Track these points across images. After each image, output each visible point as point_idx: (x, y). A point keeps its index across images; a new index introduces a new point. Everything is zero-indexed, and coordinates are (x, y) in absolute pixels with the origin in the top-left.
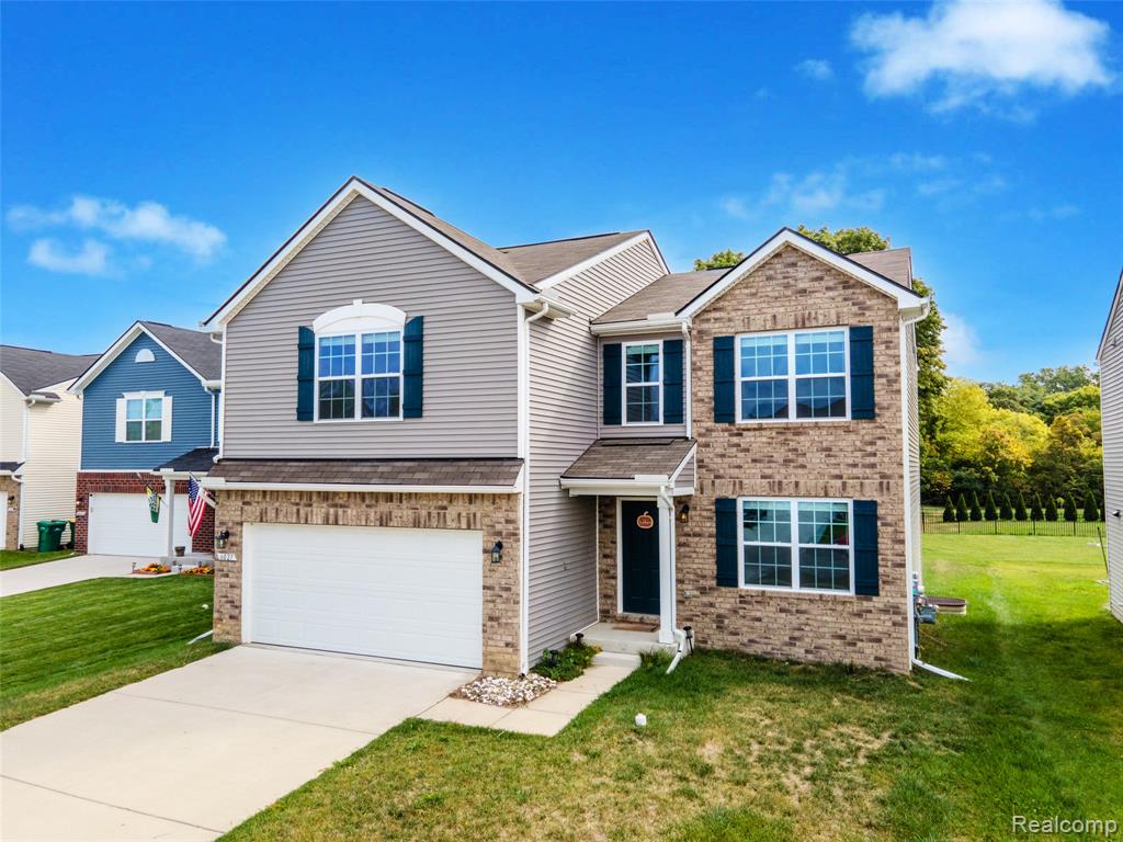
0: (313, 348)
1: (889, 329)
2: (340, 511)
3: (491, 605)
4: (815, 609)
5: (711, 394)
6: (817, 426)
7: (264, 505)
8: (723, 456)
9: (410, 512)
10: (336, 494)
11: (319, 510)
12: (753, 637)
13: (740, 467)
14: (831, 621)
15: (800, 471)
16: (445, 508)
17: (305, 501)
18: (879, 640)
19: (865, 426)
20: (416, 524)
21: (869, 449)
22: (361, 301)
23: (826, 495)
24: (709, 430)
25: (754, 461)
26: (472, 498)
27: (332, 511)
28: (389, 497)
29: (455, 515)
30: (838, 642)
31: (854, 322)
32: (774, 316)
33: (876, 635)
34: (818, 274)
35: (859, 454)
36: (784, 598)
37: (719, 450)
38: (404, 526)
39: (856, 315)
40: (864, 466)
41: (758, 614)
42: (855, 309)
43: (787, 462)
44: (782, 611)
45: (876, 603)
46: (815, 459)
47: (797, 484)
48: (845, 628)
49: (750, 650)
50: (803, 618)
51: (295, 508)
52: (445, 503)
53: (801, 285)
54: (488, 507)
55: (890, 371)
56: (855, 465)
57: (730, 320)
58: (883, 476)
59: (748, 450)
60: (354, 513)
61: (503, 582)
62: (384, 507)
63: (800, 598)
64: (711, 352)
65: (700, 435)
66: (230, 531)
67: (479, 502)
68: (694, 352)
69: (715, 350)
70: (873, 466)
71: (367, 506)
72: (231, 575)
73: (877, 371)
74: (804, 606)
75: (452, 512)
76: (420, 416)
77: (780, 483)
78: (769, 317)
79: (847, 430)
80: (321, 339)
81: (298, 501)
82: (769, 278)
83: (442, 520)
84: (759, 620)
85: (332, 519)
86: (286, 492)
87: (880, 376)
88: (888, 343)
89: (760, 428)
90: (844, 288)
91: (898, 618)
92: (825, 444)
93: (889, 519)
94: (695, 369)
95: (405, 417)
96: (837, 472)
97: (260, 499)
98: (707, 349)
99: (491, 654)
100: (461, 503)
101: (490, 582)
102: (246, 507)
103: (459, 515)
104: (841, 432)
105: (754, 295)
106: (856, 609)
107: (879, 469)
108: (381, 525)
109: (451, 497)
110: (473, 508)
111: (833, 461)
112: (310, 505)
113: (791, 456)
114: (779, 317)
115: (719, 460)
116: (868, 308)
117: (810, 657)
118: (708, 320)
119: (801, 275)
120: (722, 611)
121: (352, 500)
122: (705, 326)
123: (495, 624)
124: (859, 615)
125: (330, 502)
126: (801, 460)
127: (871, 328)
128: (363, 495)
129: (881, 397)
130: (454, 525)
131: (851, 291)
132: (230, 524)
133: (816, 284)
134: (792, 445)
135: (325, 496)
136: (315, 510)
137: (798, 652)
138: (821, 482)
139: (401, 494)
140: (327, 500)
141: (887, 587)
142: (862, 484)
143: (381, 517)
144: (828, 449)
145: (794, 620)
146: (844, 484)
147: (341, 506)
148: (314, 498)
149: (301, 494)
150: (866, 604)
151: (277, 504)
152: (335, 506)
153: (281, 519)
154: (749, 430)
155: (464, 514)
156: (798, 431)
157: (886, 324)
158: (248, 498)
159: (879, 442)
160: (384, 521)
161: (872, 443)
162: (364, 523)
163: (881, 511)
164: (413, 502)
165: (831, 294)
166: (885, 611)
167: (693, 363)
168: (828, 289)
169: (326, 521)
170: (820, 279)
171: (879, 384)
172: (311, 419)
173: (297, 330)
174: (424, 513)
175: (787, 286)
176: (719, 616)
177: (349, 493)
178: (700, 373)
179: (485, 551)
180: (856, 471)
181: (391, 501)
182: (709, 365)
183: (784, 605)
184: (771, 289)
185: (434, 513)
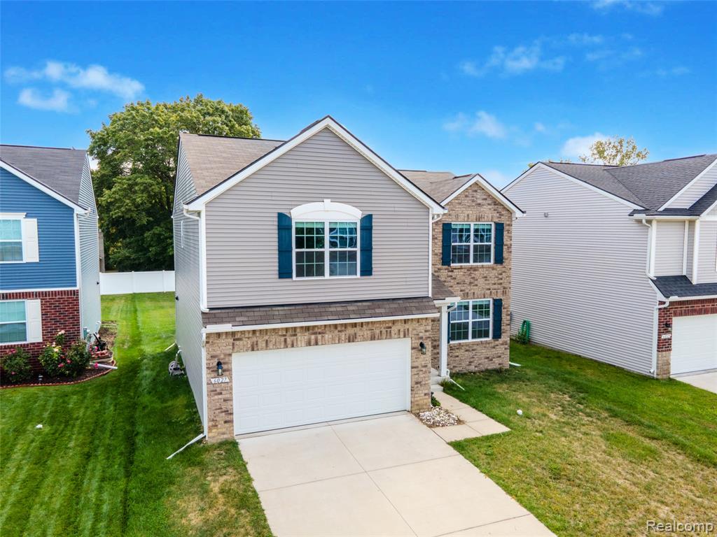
0: (291, 229)
1: (509, 225)
2: (319, 337)
3: (417, 376)
4: (478, 348)
5: (441, 251)
6: (483, 267)
7: (255, 339)
9: (369, 332)
10: (314, 327)
11: (302, 338)
12: (454, 365)
13: (451, 287)
14: (485, 352)
16: (390, 328)
17: (290, 332)
18: (500, 357)
19: (499, 266)
20: (373, 338)
21: (500, 277)
22: (330, 200)
23: (484, 297)
24: (439, 269)
25: (458, 283)
26: (406, 321)
27: (313, 337)
28: (355, 325)
29: (396, 331)
30: (486, 360)
31: (497, 220)
32: (468, 215)
33: (499, 355)
34: (485, 197)
35: (496, 279)
36: (467, 345)
37: (444, 279)
38: (365, 339)
39: (498, 217)
41: (457, 354)
42: (498, 215)
44: (466, 351)
45: (500, 341)
46: (481, 282)
47: (474, 293)
48: (489, 354)
50: (474, 352)
51: (283, 339)
52: (390, 325)
53: (479, 201)
54: (415, 325)
55: (508, 243)
56: (495, 284)
57: (450, 215)
58: (504, 288)
59: (455, 279)
60: (330, 336)
61: (423, 363)
62: (350, 331)
63: (474, 344)
64: (441, 230)
65: (436, 271)
66: (222, 361)
67: (410, 322)
68: (433, 230)
69: (443, 229)
70: (501, 284)
71: (339, 331)
72: (223, 392)
73: (505, 243)
74: (475, 347)
75: (395, 329)
76: (371, 274)
77: (467, 293)
78: (466, 215)
79: (493, 269)
80: (296, 223)
81: (285, 333)
82: (467, 197)
83: (389, 334)
84: (458, 356)
85: (313, 342)
87: (506, 245)
88: (508, 231)
89: (461, 268)
90: (495, 205)
91: (506, 346)
92: (485, 275)
93: (506, 306)
94: (434, 238)
95: (362, 275)
96: (489, 287)
97: (250, 335)
98: (439, 228)
99: (417, 401)
100: (400, 324)
101: (416, 364)
102: (237, 342)
103: (399, 330)
104: (490, 269)
105: (460, 204)
106: (493, 345)
107: (503, 285)
108: (349, 342)
109: (394, 322)
110: (407, 326)
111: (487, 282)
112: (295, 335)
113: (472, 280)
114: (470, 215)
116: (502, 215)
117: (476, 369)
119: (478, 197)
123: (419, 385)
124: (494, 348)
125: (311, 331)
126: (476, 282)
127: (503, 224)
128: (336, 326)
129: (505, 255)
130: (396, 336)
131: (496, 207)
132: (222, 356)
133: (484, 201)
134: (473, 275)
135: (308, 328)
136: (300, 338)
137: (472, 368)
139: (362, 323)
140: (308, 330)
141: (503, 334)
143: (349, 337)
144: (486, 277)
145: (471, 354)
146: (491, 292)
147: (320, 333)
148: (298, 330)
149: (287, 329)
150: (497, 342)
152: (315, 333)
153: (271, 347)
154: (456, 269)
155: (402, 330)
156: (475, 269)
157: (508, 223)
158: (238, 336)
159: (504, 274)
160: (351, 339)
161: (501, 274)
162: (337, 342)
164: (370, 326)
165: (489, 207)
166: (502, 344)
167: (433, 236)
168: (489, 204)
169: (309, 344)
170: (485, 199)
171: (505, 248)
172: (291, 277)
173: (276, 215)
174: (378, 332)
175: (473, 201)
177: (325, 326)
178: (436, 241)
179: (413, 348)
180: (496, 286)
181: (356, 327)
182: (440, 237)
183: (467, 348)
184: (467, 202)
185: (384, 331)
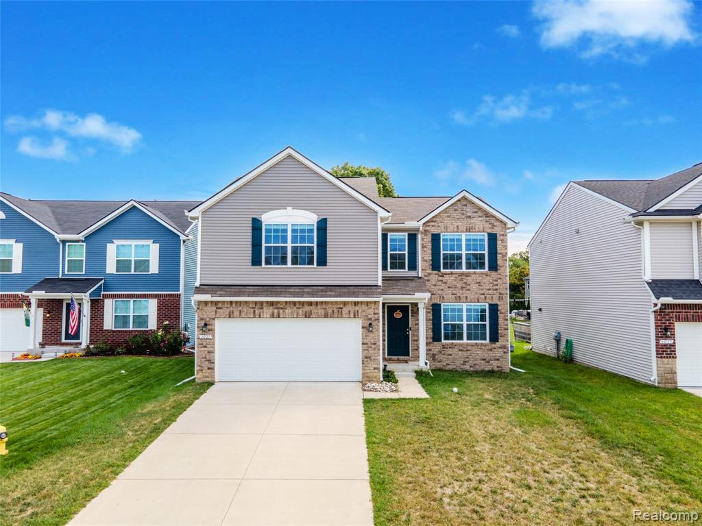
0: (261, 229)
2: (281, 311)
3: (366, 351)
4: (474, 349)
5: (430, 258)
6: (475, 273)
8: (435, 285)
9: (322, 310)
12: (448, 362)
13: (442, 290)
14: (481, 354)
15: (468, 292)
16: (342, 308)
20: (326, 316)
23: (478, 302)
24: (429, 274)
25: (449, 287)
26: (356, 303)
29: (347, 311)
30: (483, 362)
31: (490, 231)
32: (458, 227)
34: (476, 210)
36: (461, 345)
37: (434, 283)
39: (490, 228)
40: (493, 290)
41: (450, 353)
42: (490, 226)
43: (462, 288)
44: (460, 350)
45: (498, 344)
47: (466, 297)
48: (486, 356)
49: (447, 368)
50: (469, 352)
52: (342, 306)
54: (364, 307)
55: (503, 251)
57: (439, 226)
58: (500, 294)
59: (446, 283)
60: (290, 311)
62: (307, 308)
63: (468, 345)
65: (425, 276)
66: (208, 323)
67: (359, 305)
68: (423, 239)
70: (496, 290)
71: (297, 308)
72: (208, 346)
74: (469, 348)
75: (345, 310)
76: (326, 265)
78: (455, 226)
79: (487, 275)
80: (266, 225)
82: (455, 210)
83: (340, 314)
84: (451, 355)
85: (276, 315)
86: (246, 302)
88: (502, 240)
89: (452, 274)
91: (505, 350)
95: (317, 265)
97: (229, 306)
98: (429, 238)
99: (367, 373)
100: (350, 306)
101: (365, 341)
102: (219, 310)
103: (350, 311)
105: (449, 216)
106: (490, 347)
107: (499, 291)
108: (306, 317)
110: (356, 308)
111: (481, 288)
113: (464, 285)
115: (433, 287)
116: (495, 226)
117: (472, 369)
118: (429, 226)
119: (469, 210)
120: (435, 352)
122: (428, 228)
123: (368, 360)
124: (491, 350)
125: (274, 306)
128: (294, 303)
129: (500, 262)
130: (347, 316)
131: (488, 218)
132: (208, 319)
133: (475, 214)
135: (272, 304)
137: (467, 367)
138: (476, 297)
139: (317, 302)
141: (502, 338)
142: (492, 297)
143: (306, 313)
145: (465, 354)
149: (256, 303)
150: (494, 346)
151: (240, 308)
153: (243, 316)
154: (446, 274)
155: (352, 311)
156: (467, 275)
159: (499, 280)
160: (308, 315)
161: (496, 281)
163: (500, 308)
166: (501, 348)
167: (422, 244)
169: (273, 316)
170: (476, 212)
171: (499, 257)
172: (261, 265)
173: (251, 219)
176: (433, 355)
177: (286, 302)
179: (363, 327)
180: (490, 292)
181: (311, 305)
182: (429, 245)
183: (461, 348)
184: (456, 215)
185: (336, 311)
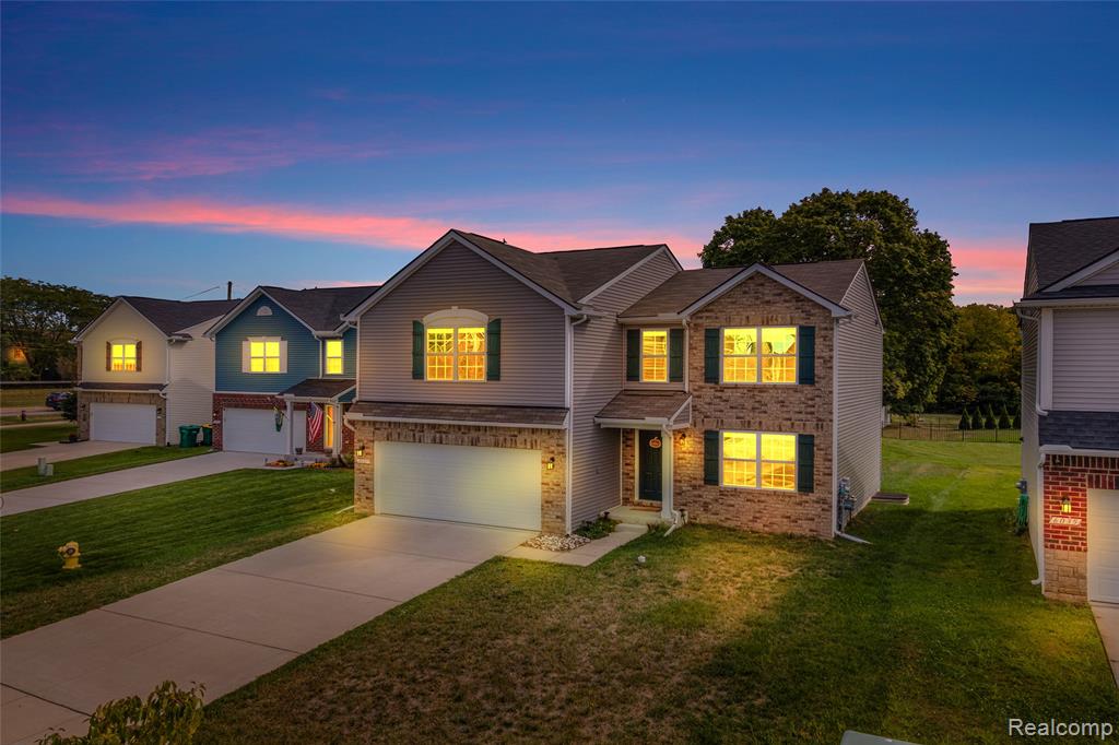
1: (826, 329)
2: (444, 436)
5: (703, 365)
7: (390, 431)
8: (710, 404)
9: (492, 439)
10: (440, 425)
13: (721, 411)
15: (763, 415)
16: (516, 436)
17: (419, 428)
18: (812, 520)
19: (808, 389)
20: (496, 445)
21: (810, 402)
24: (701, 387)
25: (732, 407)
26: (534, 431)
27: (438, 435)
28: (478, 428)
29: (522, 440)
33: (810, 516)
35: (802, 405)
37: (708, 400)
38: (488, 446)
40: (807, 413)
43: (754, 409)
45: (812, 497)
46: (773, 408)
47: (760, 423)
51: (412, 434)
52: (516, 433)
53: (767, 298)
54: (545, 437)
56: (800, 413)
58: (819, 420)
60: (454, 438)
64: (703, 338)
65: (695, 390)
67: (539, 433)
68: (691, 337)
69: (706, 337)
70: (812, 413)
71: (462, 434)
72: (366, 473)
73: (817, 353)
75: (520, 438)
76: (499, 379)
77: (749, 422)
81: (414, 429)
83: (514, 443)
85: (438, 441)
86: (405, 423)
87: (819, 358)
88: (825, 337)
90: (796, 301)
91: (826, 506)
92: (780, 399)
93: (822, 446)
94: (692, 348)
96: (788, 416)
97: (387, 427)
98: (700, 336)
100: (527, 433)
101: (546, 481)
102: (377, 432)
104: (791, 391)
107: (816, 415)
108: (472, 445)
109: (520, 430)
110: (535, 437)
112: (423, 432)
115: (707, 406)
118: (700, 318)
121: (452, 429)
122: (699, 321)
126: (764, 408)
127: (814, 328)
129: (819, 370)
130: (522, 446)
132: (365, 441)
134: (758, 398)
136: (426, 435)
138: (777, 422)
139: (485, 427)
140: (435, 429)
141: (820, 488)
142: (804, 425)
143: (472, 440)
144: (783, 402)
146: (793, 424)
147: (444, 433)
148: (425, 428)
149: (416, 425)
151: (399, 430)
152: (440, 433)
153: (402, 438)
155: (528, 440)
157: (824, 325)
158: (378, 427)
159: (817, 399)
160: (474, 443)
161: (812, 399)
162: (460, 443)
163: (816, 442)
164: (494, 433)
165: (787, 304)
167: (690, 344)
168: (786, 301)
169: (434, 441)
171: (818, 363)
173: (412, 323)
174: (501, 438)
175: (757, 299)
177: (450, 426)
178: (695, 351)
179: (543, 463)
180: (801, 416)
181: (479, 431)
182: (702, 346)
185: (509, 439)
